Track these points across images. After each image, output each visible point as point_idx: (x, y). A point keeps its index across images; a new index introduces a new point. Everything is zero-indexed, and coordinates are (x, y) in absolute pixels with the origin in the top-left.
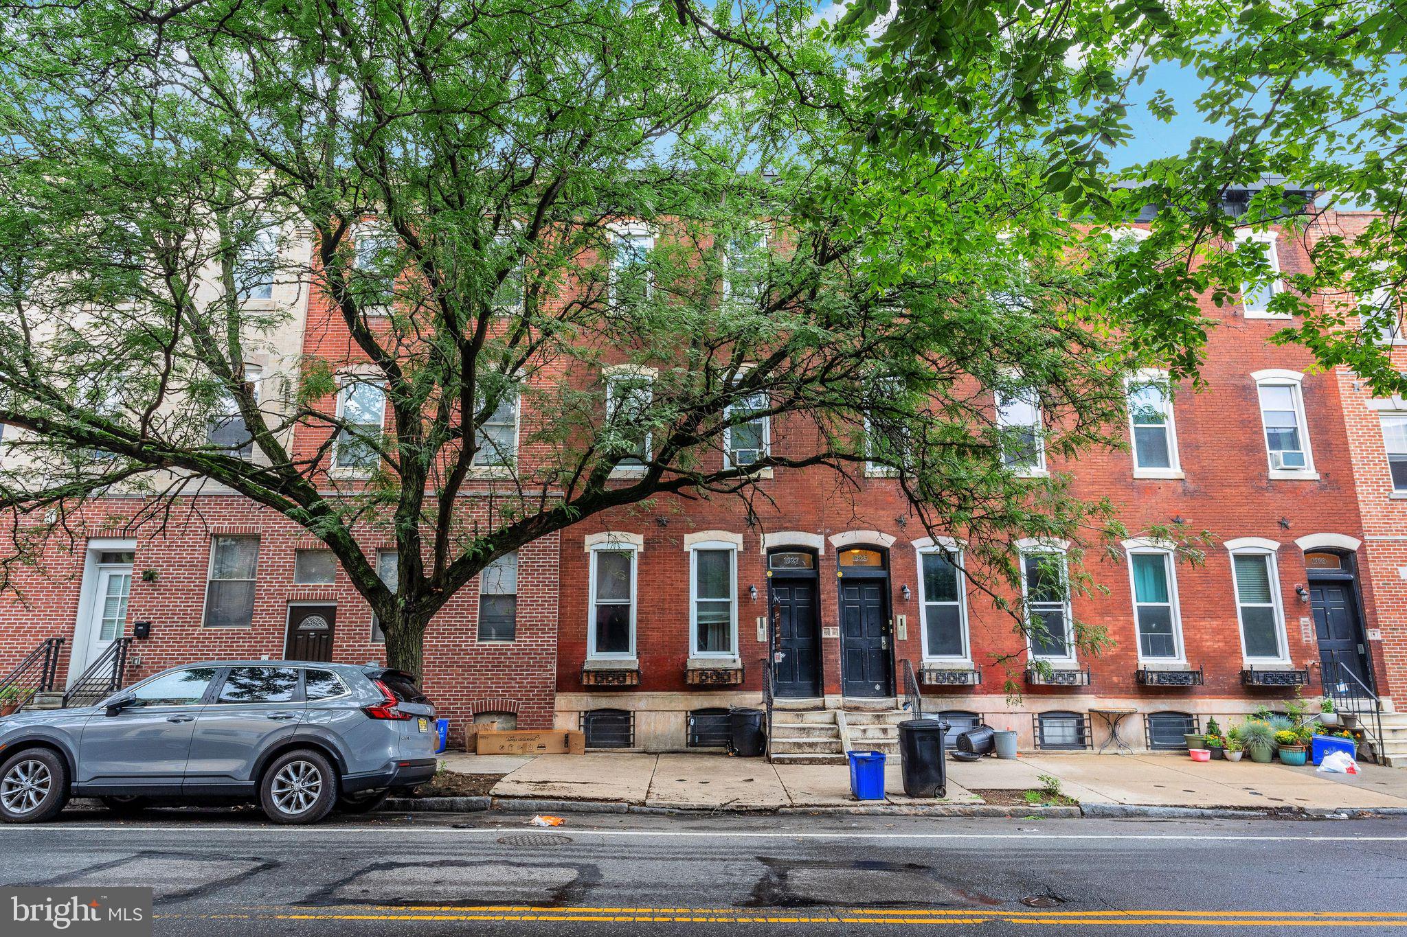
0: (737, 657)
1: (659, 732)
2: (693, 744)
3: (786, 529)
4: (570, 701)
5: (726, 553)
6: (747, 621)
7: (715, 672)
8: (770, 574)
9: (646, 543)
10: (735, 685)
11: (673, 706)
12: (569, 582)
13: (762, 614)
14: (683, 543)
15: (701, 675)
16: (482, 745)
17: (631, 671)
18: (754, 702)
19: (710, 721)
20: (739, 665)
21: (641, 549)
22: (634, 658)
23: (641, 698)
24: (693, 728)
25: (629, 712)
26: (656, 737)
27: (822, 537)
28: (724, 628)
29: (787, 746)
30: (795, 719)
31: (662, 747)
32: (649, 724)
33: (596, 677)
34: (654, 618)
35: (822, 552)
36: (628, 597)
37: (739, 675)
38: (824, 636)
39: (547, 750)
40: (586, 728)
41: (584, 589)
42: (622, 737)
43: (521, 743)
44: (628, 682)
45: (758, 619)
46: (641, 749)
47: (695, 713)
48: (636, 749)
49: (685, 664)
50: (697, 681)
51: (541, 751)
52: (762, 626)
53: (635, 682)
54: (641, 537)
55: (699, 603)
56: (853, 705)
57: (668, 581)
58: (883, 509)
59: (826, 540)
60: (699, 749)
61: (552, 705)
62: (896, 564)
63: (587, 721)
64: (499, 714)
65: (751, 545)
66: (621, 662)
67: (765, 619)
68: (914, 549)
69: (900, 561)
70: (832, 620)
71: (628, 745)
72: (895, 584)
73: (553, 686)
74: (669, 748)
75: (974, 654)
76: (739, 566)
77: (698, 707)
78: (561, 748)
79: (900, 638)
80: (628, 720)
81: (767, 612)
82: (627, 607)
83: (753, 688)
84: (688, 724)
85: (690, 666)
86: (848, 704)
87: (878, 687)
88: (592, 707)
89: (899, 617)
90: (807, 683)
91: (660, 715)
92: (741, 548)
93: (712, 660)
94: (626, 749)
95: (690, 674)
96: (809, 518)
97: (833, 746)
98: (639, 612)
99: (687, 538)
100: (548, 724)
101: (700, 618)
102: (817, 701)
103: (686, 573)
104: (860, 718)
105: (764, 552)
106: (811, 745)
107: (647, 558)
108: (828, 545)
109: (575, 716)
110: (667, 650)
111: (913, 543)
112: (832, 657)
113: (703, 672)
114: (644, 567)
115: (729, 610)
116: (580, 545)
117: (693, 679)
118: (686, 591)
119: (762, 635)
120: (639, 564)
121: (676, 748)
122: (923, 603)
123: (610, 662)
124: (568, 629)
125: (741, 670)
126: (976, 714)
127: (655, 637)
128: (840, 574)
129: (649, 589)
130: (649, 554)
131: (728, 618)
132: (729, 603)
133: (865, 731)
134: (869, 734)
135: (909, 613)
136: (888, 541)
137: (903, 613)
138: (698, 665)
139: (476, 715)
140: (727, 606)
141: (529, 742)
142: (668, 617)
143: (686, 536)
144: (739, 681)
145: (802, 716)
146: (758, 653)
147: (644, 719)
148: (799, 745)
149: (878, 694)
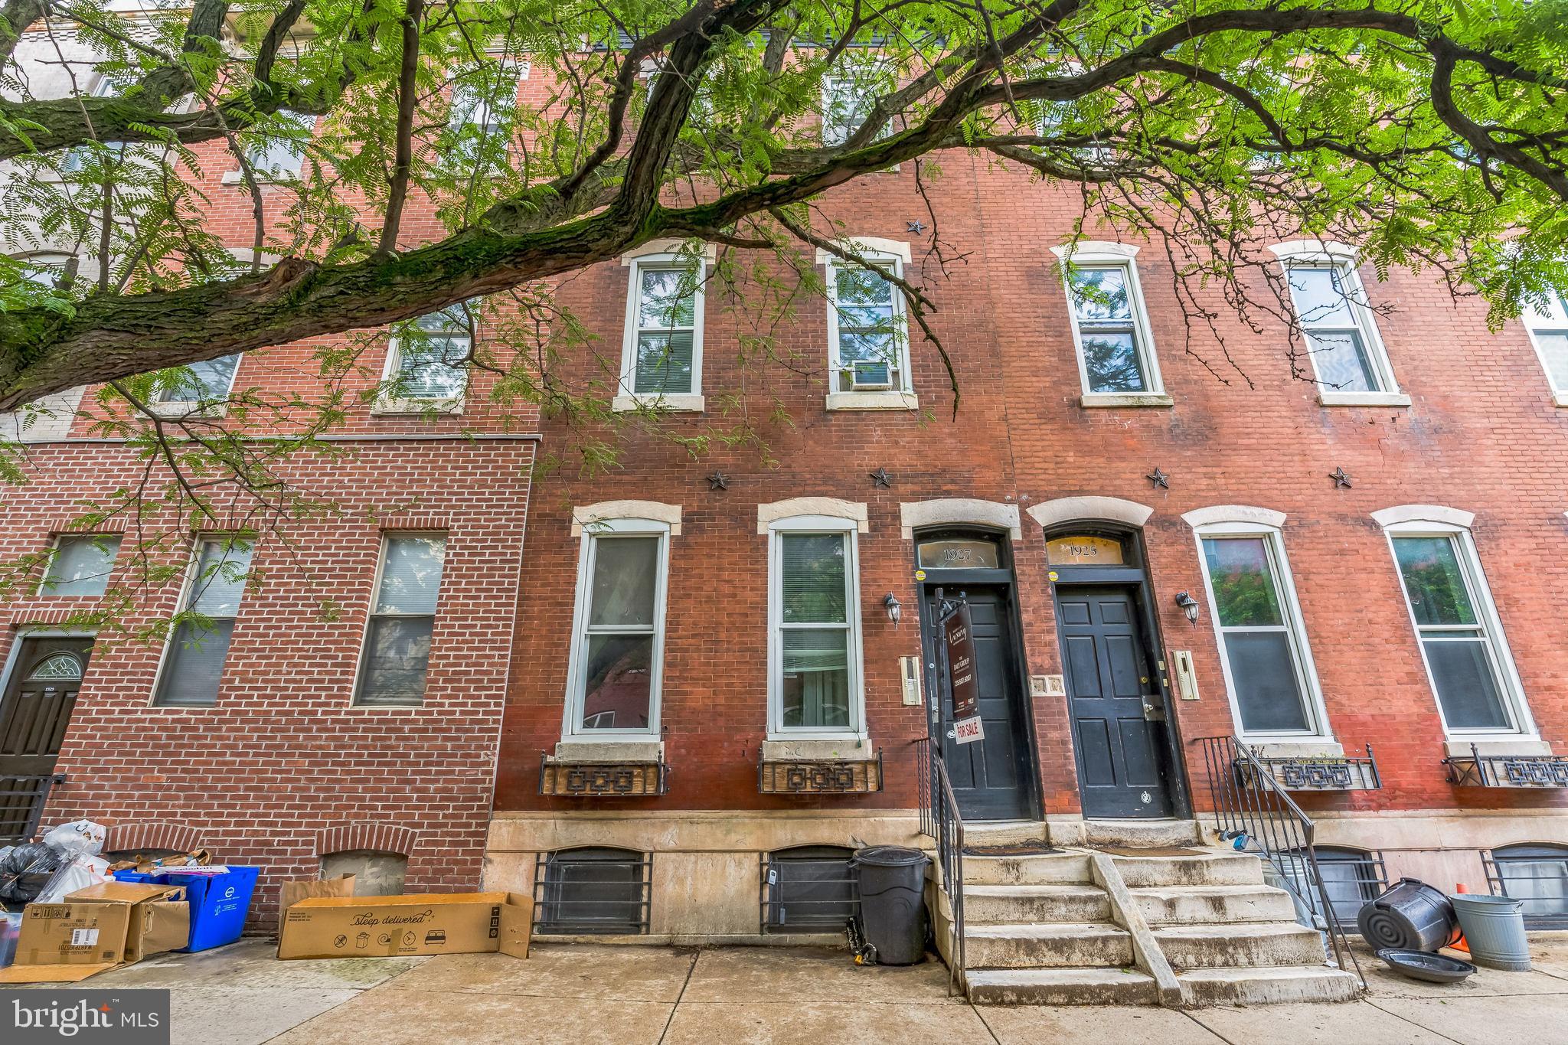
0: (863, 736)
1: (702, 900)
2: (773, 927)
3: (948, 494)
4: (520, 829)
5: (836, 538)
6: (881, 663)
7: (821, 767)
8: (921, 576)
9: (687, 519)
10: (861, 795)
11: (734, 839)
12: (537, 590)
13: (911, 653)
14: (755, 520)
15: (791, 773)
16: (292, 934)
17: (643, 766)
18: (902, 832)
19: (810, 871)
20: (868, 752)
21: (677, 531)
22: (656, 739)
23: (665, 824)
24: (774, 890)
25: (640, 854)
26: (696, 910)
27: (1014, 509)
28: (836, 682)
29: (1001, 950)
30: (1002, 874)
31: (709, 935)
32: (681, 881)
33: (569, 779)
34: (697, 659)
35: (1016, 535)
36: (650, 621)
37: (872, 773)
38: (1035, 693)
39: (449, 945)
40: (550, 889)
41: (566, 605)
42: (623, 911)
43: (389, 929)
44: (637, 790)
45: (904, 661)
46: (663, 937)
47: (781, 855)
48: (653, 938)
49: (758, 752)
50: (782, 787)
51: (434, 947)
52: (911, 675)
53: (650, 790)
54: (678, 508)
55: (785, 631)
56: (1107, 836)
57: (726, 589)
58: (1122, 459)
59: (1023, 514)
60: (788, 938)
61: (481, 837)
62: (1159, 553)
63: (552, 872)
64: (375, 855)
65: (883, 521)
66: (627, 746)
67: (916, 660)
68: (1189, 529)
69: (1166, 550)
70: (1047, 663)
71: (636, 927)
72: (1164, 594)
73: (487, 798)
74: (722, 935)
75: (1337, 726)
76: (862, 561)
77: (786, 844)
78: (480, 941)
79: (1187, 694)
80: (637, 870)
81: (919, 648)
82: (647, 639)
83: (897, 803)
84: (763, 881)
85: (768, 755)
86: (1097, 835)
87: (1146, 798)
88: (565, 844)
89: (1179, 655)
90: (1005, 790)
91: (704, 861)
92: (865, 528)
93: (813, 744)
94: (631, 939)
95: (768, 770)
96: (989, 476)
97: (1113, 948)
98: (670, 648)
99: (764, 511)
100: (472, 878)
101: (788, 661)
102: (1031, 829)
103: (760, 573)
104: (1146, 870)
105: (907, 534)
106: (1060, 945)
107: (687, 546)
108: (1027, 523)
109: (528, 862)
110: (721, 722)
111: (1186, 517)
112: (1054, 735)
113: (794, 767)
114: (682, 564)
115: (844, 646)
116: (564, 522)
117: (773, 783)
118: (762, 607)
119: (912, 692)
120: (673, 558)
121: (738, 935)
122: (1219, 630)
123: (607, 747)
124: (527, 681)
125: (875, 763)
126: (1365, 854)
127: (699, 696)
128: (1054, 577)
129: (689, 603)
130: (691, 540)
131: (843, 659)
132: (844, 631)
133: (1171, 904)
134: (1184, 912)
135: (1196, 648)
136: (1139, 513)
137: (1186, 646)
138: (783, 754)
139: (328, 857)
140: (840, 637)
141: (406, 927)
142: (726, 657)
143: (760, 506)
144: (872, 787)
145: (1017, 865)
146: (904, 728)
147: (670, 868)
148: (1029, 946)
149: (1146, 813)
